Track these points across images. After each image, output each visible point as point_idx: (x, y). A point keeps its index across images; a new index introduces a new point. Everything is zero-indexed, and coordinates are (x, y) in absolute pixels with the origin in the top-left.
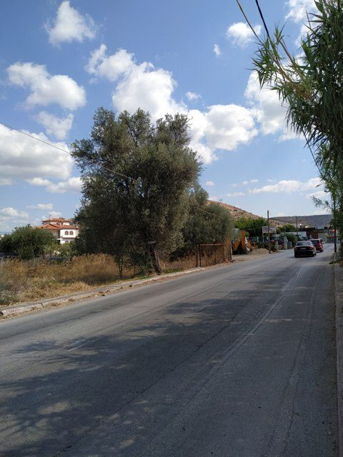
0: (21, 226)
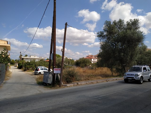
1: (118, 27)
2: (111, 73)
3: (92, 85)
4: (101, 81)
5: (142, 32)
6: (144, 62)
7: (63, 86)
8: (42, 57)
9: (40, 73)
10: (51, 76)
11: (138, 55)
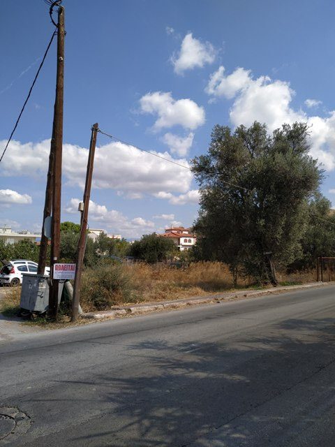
0: (148, 234)
1: (250, 144)
2: (232, 278)
3: (173, 312)
4: (199, 301)
5: (315, 161)
6: (323, 244)
7: (83, 317)
8: (29, 233)
9: (16, 280)
10: (44, 287)
11: (305, 225)
